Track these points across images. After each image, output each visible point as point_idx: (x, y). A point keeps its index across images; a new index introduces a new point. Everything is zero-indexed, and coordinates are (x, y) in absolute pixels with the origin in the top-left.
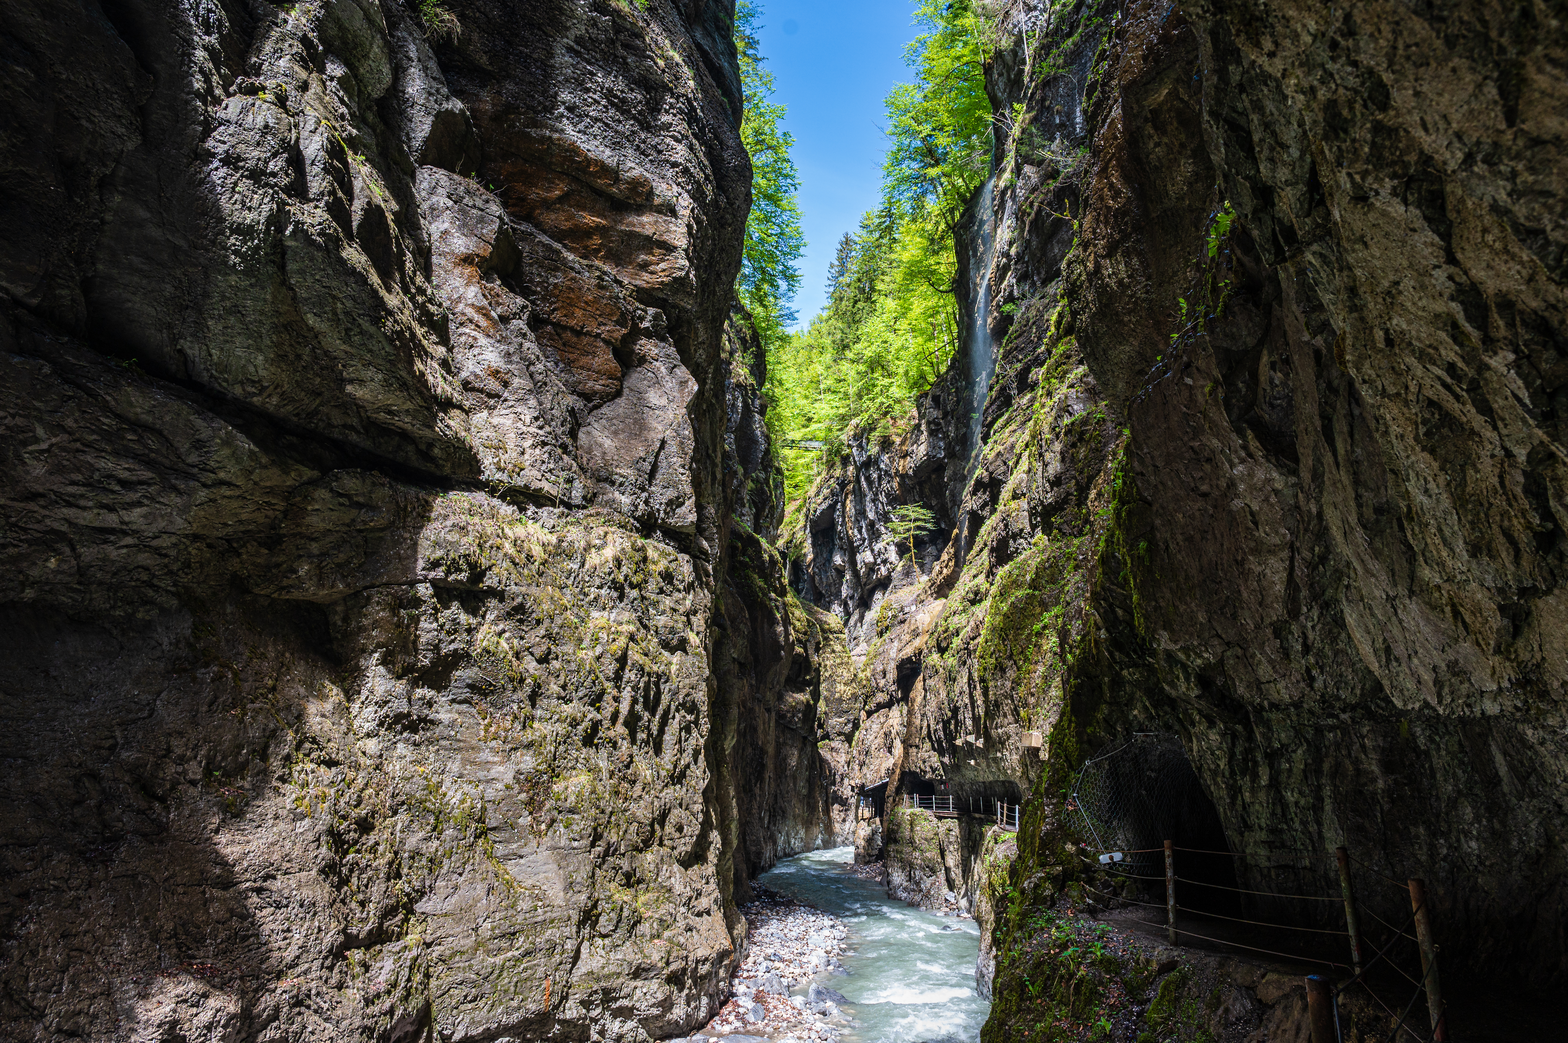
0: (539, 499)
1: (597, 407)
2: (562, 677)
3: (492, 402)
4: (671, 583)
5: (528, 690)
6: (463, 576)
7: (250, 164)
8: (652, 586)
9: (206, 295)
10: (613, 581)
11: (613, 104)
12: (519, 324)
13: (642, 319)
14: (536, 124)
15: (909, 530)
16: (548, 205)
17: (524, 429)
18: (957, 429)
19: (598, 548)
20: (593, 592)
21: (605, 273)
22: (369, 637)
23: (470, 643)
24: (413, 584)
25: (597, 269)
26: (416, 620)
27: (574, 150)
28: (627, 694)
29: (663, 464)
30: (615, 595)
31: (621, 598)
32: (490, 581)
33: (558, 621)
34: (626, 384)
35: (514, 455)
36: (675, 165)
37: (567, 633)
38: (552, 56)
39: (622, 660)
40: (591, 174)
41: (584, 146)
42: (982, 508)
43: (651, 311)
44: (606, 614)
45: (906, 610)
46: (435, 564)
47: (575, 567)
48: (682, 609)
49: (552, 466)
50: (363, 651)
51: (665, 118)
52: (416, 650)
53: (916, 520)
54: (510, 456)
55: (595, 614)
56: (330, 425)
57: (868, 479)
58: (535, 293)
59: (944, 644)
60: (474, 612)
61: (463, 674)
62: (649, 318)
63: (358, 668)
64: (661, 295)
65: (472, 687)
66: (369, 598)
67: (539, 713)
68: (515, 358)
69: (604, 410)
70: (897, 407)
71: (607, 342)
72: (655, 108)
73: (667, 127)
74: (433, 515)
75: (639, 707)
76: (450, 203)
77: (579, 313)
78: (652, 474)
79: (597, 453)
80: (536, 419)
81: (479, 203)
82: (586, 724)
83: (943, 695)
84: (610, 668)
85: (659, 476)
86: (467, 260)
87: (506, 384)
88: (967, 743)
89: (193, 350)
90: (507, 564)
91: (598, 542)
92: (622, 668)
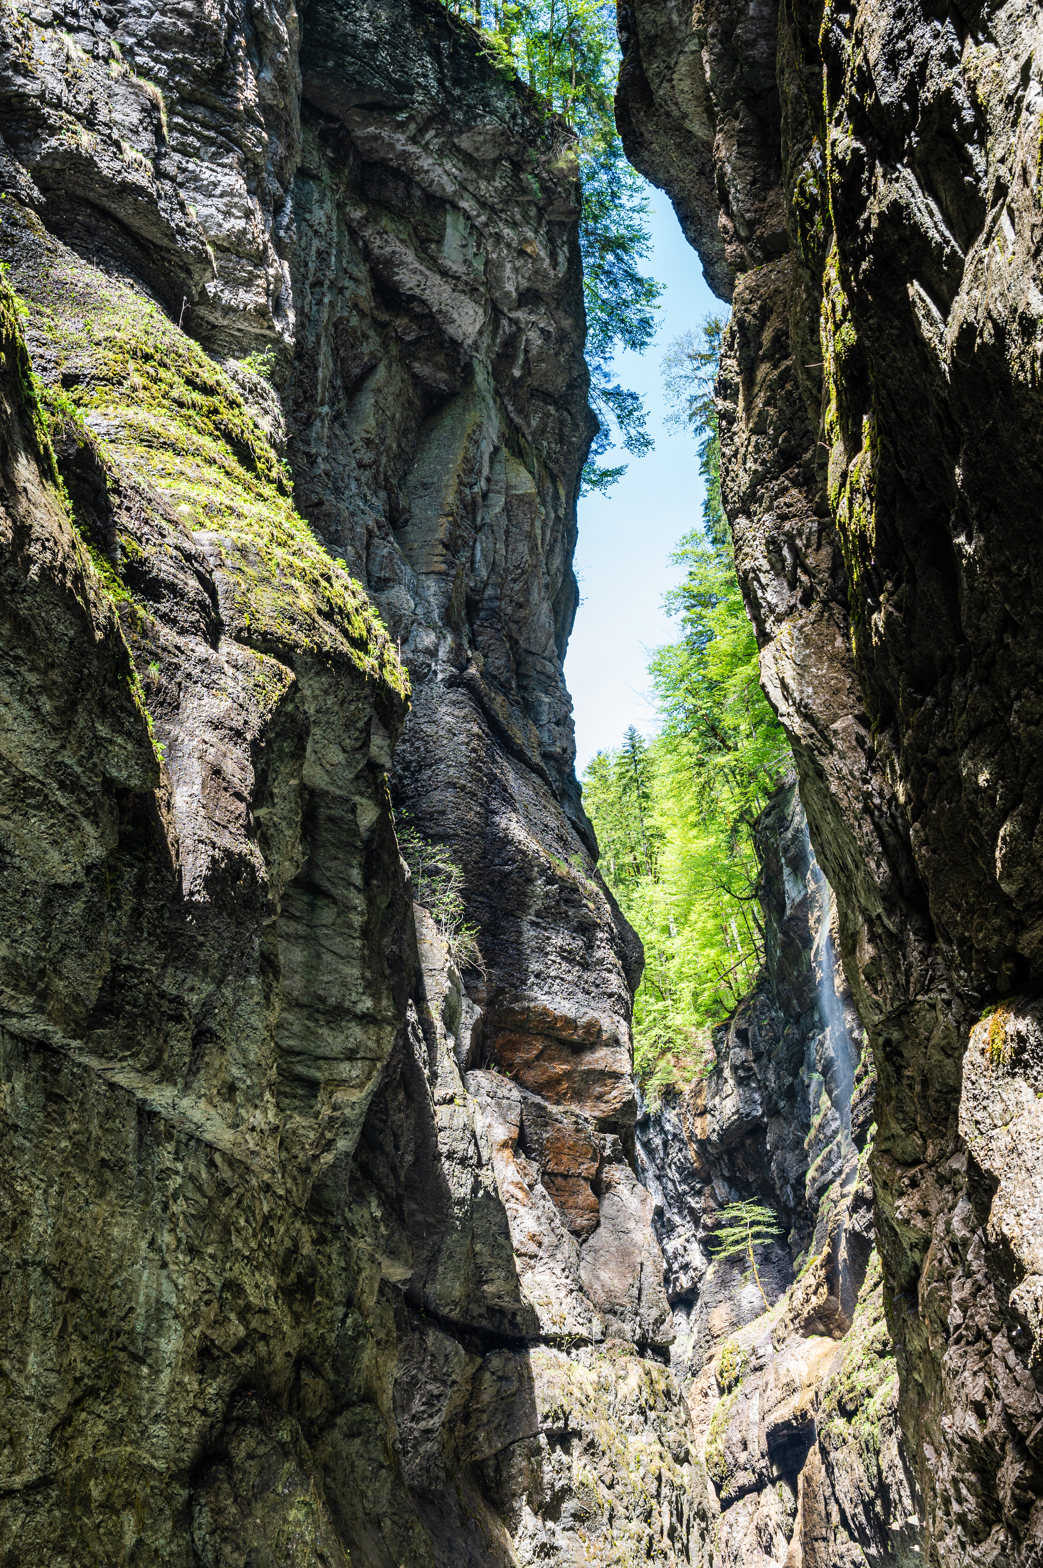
0: (579, 1342)
1: (585, 1241)
2: (625, 1500)
3: (532, 1262)
4: (670, 1399)
5: (607, 1514)
6: (561, 1424)
7: (459, 1155)
8: (660, 1406)
9: (439, 1251)
10: (640, 1407)
11: (563, 958)
12: (540, 1188)
13: (604, 1147)
14: (517, 999)
15: (744, 1239)
16: (528, 1064)
17: (558, 1282)
18: (778, 1077)
19: (624, 1378)
20: (627, 1419)
21: (577, 1116)
22: (518, 1483)
23: (570, 1479)
24: (535, 1436)
25: (573, 1114)
26: (540, 1464)
27: (545, 1012)
28: (666, 1508)
29: (645, 1286)
30: (642, 1419)
31: (646, 1421)
32: (572, 1424)
33: (614, 1450)
34: (602, 1213)
35: (557, 1306)
36: (611, 995)
37: (619, 1460)
38: (520, 933)
39: (659, 1478)
40: (559, 1029)
41: (550, 1007)
42: (868, 1228)
43: (610, 1137)
44: (638, 1437)
45: (761, 1352)
46: (546, 1417)
47: (612, 1398)
48: (681, 1423)
49: (579, 1310)
50: (514, 1495)
51: (599, 954)
52: (542, 1490)
53: (753, 1223)
54: (555, 1309)
55: (631, 1438)
56: (473, 1318)
57: (646, 1145)
58: (535, 1150)
59: (850, 1407)
60: (567, 1451)
61: (569, 1506)
62: (608, 1145)
63: (513, 1510)
64: (613, 1119)
65: (574, 1515)
66: (514, 1452)
67: (615, 1533)
68: (543, 1220)
69: (591, 1241)
70: (679, 1039)
71: (586, 1179)
72: (590, 946)
73: (601, 961)
74: (534, 1374)
75: (674, 1519)
76: (489, 1100)
77: (565, 1159)
78: (639, 1299)
79: (597, 1286)
80: (563, 1270)
81: (506, 1093)
82: (646, 1540)
83: (860, 1470)
84: (653, 1488)
85: (643, 1298)
86: (505, 1145)
87: (540, 1245)
88: (908, 1525)
89: (430, 1289)
90: (578, 1407)
91: (622, 1373)
92: (660, 1486)
